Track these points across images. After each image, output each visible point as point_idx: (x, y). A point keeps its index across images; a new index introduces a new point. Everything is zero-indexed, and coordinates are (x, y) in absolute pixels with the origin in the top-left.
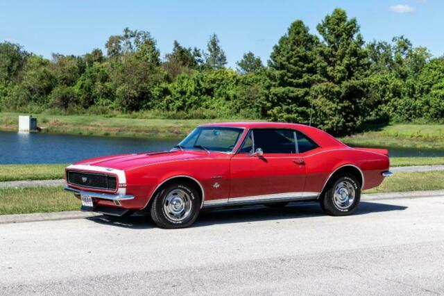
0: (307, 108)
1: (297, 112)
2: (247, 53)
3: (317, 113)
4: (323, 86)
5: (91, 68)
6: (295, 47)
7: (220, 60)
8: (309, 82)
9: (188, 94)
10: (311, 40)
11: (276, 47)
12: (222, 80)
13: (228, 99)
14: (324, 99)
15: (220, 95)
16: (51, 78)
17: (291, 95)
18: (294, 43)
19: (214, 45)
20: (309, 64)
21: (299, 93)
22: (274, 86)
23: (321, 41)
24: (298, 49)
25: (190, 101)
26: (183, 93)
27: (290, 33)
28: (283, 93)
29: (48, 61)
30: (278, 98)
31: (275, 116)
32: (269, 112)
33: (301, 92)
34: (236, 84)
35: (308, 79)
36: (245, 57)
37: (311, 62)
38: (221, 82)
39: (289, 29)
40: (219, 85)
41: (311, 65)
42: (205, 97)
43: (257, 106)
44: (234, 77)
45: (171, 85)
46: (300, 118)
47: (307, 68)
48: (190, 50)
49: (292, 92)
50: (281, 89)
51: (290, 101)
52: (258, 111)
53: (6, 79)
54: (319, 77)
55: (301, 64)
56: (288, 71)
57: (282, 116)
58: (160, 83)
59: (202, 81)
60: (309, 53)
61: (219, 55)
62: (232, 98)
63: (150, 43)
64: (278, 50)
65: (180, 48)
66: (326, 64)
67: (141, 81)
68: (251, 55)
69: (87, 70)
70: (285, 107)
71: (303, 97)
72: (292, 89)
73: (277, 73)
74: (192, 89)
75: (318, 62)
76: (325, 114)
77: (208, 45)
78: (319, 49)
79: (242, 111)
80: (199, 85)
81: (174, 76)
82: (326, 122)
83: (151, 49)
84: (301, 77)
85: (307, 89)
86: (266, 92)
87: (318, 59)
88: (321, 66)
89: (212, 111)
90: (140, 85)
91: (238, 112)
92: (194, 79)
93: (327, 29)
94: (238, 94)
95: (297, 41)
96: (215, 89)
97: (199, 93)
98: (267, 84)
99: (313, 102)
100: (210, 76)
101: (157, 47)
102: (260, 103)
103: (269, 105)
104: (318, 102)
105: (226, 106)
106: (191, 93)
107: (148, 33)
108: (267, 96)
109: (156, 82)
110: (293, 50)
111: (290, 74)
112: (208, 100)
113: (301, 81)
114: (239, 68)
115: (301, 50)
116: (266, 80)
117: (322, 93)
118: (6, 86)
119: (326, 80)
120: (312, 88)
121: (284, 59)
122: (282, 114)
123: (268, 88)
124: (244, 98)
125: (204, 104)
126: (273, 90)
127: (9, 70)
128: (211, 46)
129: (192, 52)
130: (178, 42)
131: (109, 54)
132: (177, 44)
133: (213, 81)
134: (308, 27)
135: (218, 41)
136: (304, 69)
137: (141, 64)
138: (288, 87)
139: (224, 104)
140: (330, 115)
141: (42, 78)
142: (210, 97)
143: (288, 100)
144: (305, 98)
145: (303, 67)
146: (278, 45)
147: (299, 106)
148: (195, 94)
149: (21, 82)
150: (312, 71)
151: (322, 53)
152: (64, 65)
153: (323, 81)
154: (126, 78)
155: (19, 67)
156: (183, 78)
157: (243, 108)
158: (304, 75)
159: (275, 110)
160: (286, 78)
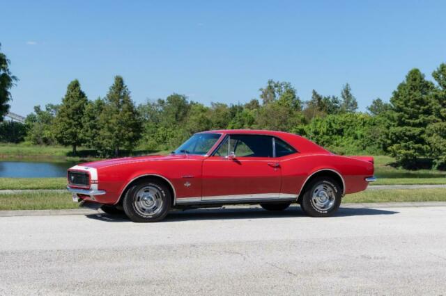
0: (423, 145)
1: (413, 148)
2: (376, 99)
3: (431, 149)
4: (437, 125)
5: (240, 114)
6: (412, 92)
7: (352, 105)
8: (424, 122)
9: (321, 134)
10: (427, 86)
11: (395, 92)
12: (352, 122)
13: (356, 138)
14: (438, 137)
15: (349, 134)
16: (208, 122)
17: (408, 133)
18: (411, 89)
19: (347, 92)
20: (425, 106)
21: (415, 131)
22: (394, 126)
23: (435, 86)
24: (415, 93)
25: (322, 140)
26: (316, 133)
27: (407, 80)
28: (401, 132)
29: (208, 108)
30: (397, 136)
31: (394, 152)
32: (389, 148)
33: (417, 131)
34: (364, 125)
35: (424, 119)
36: (374, 102)
37: (427, 104)
38: (351, 124)
39: (407, 77)
40: (349, 126)
41: (426, 107)
42: (336, 137)
43: (379, 143)
44: (362, 119)
45: (306, 127)
46: (417, 153)
47: (423, 109)
48: (329, 98)
49: (410, 131)
50: (400, 129)
51: (407, 138)
52: (379, 148)
53: (174, 124)
54: (434, 118)
55: (418, 106)
56: (405, 113)
57: (400, 153)
58: (296, 126)
59: (334, 123)
60: (424, 96)
61: (351, 102)
62: (359, 137)
63: (291, 92)
64: (397, 95)
65: (317, 96)
66: (440, 106)
67: (281, 124)
68: (379, 100)
69: (237, 115)
70: (403, 144)
71: (419, 135)
72: (409, 128)
73: (396, 115)
74: (325, 130)
75: (433, 105)
76: (439, 150)
77: (342, 93)
78: (434, 93)
79: (368, 148)
80: (331, 126)
81: (310, 119)
82: (440, 157)
83: (292, 97)
84: (417, 118)
85: (423, 128)
86: (387, 131)
87: (433, 102)
88: (435, 108)
89: (342, 148)
90: (280, 127)
91: (364, 149)
92: (327, 122)
93: (441, 76)
94: (364, 134)
95: (414, 86)
96: (345, 130)
97: (331, 133)
98: (386, 124)
99: (428, 139)
100: (340, 119)
101: (297, 95)
102: (382, 140)
103: (389, 142)
104: (433, 139)
105: (354, 144)
106: (324, 134)
107: (290, 83)
108: (387, 135)
109: (295, 124)
110: (410, 95)
111: (406, 116)
112: (338, 139)
113: (417, 121)
114: (369, 112)
115: (418, 95)
116: (385, 121)
117: (437, 131)
118: (174, 129)
119: (440, 120)
120: (427, 128)
121: (401, 103)
122: (401, 151)
123: (388, 128)
124: (370, 136)
125: (335, 142)
126: (392, 129)
127: (176, 116)
128: (344, 94)
129: (330, 100)
130: (316, 91)
131: (264, 103)
132: (315, 93)
133: (344, 123)
134: (424, 75)
135: (350, 89)
136: (420, 111)
137: (282, 109)
138: (405, 127)
139: (353, 142)
140: (444, 151)
141: (200, 122)
142: (340, 137)
143: (405, 138)
144: (422, 136)
145: (419, 109)
146: (397, 90)
147: (416, 143)
148: (327, 134)
149: (185, 126)
150: (428, 112)
151: (436, 97)
152: (220, 111)
153: (438, 121)
154: (269, 121)
155: (185, 114)
156: (317, 120)
157: (369, 145)
158: (420, 116)
159: (395, 147)
160: (403, 119)
